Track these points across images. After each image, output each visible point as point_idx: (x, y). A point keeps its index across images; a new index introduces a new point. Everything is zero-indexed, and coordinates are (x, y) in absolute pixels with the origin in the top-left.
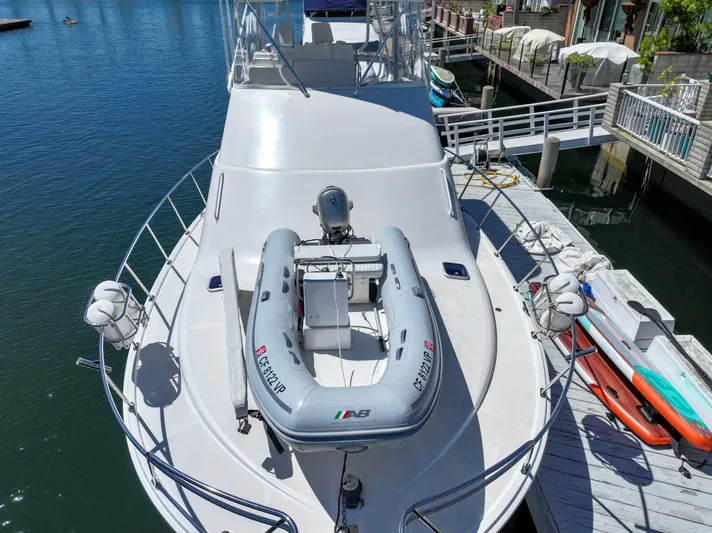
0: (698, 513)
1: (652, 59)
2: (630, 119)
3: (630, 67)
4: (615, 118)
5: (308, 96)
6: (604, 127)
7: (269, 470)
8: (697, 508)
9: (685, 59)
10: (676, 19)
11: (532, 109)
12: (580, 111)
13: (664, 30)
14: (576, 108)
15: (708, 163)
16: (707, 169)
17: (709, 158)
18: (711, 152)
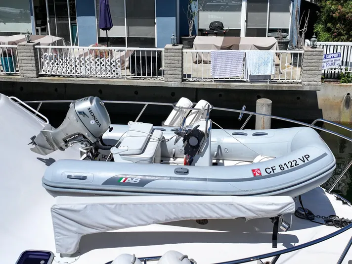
15: (37, 67)
16: (38, 70)
17: (37, 63)
18: (36, 60)
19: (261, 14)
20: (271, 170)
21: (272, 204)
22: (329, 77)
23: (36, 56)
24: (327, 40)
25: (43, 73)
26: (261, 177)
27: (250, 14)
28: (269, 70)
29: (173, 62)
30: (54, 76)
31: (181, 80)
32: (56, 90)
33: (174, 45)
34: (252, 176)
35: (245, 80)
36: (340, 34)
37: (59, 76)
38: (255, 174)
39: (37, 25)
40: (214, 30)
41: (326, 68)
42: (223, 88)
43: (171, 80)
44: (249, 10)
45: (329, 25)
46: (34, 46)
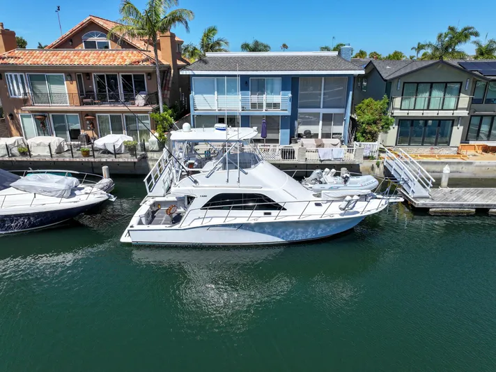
19: (329, 127)
22: (366, 158)
24: (363, 141)
27: (324, 127)
28: (342, 156)
29: (302, 153)
31: (305, 161)
36: (369, 139)
41: (364, 154)
43: (301, 161)
44: (323, 125)
45: (364, 135)
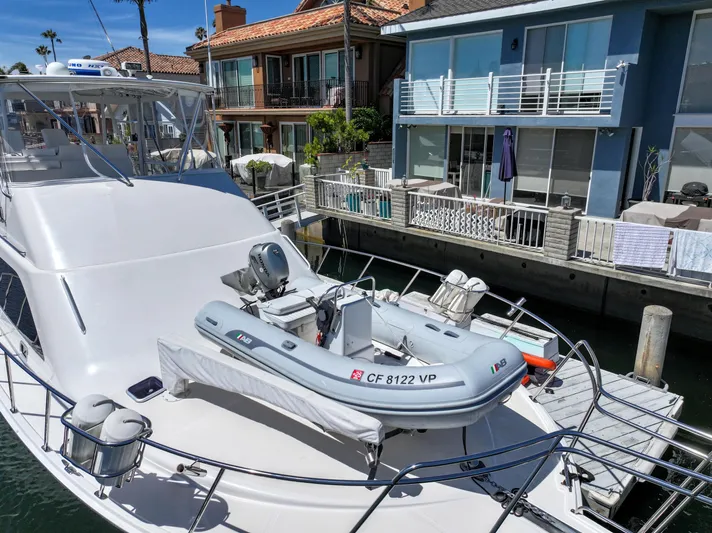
0: (575, 408)
1: (316, 159)
2: (329, 200)
3: (298, 168)
4: (317, 202)
5: (132, 185)
6: (310, 210)
7: (400, 496)
8: (573, 406)
9: (335, 158)
10: (323, 130)
11: (277, 196)
12: (282, 202)
13: (315, 139)
14: (278, 200)
15: (407, 215)
16: (407, 219)
17: (407, 211)
18: (407, 207)
20: (375, 378)
21: (349, 421)
23: (407, 203)
25: (413, 223)
26: (358, 383)
29: (559, 230)
30: (424, 228)
31: (565, 257)
32: (436, 245)
33: (565, 208)
34: (348, 377)
35: (668, 274)
37: (429, 229)
38: (353, 376)
39: (450, 170)
40: (687, 195)
42: (628, 279)
43: (553, 255)
46: (407, 191)
